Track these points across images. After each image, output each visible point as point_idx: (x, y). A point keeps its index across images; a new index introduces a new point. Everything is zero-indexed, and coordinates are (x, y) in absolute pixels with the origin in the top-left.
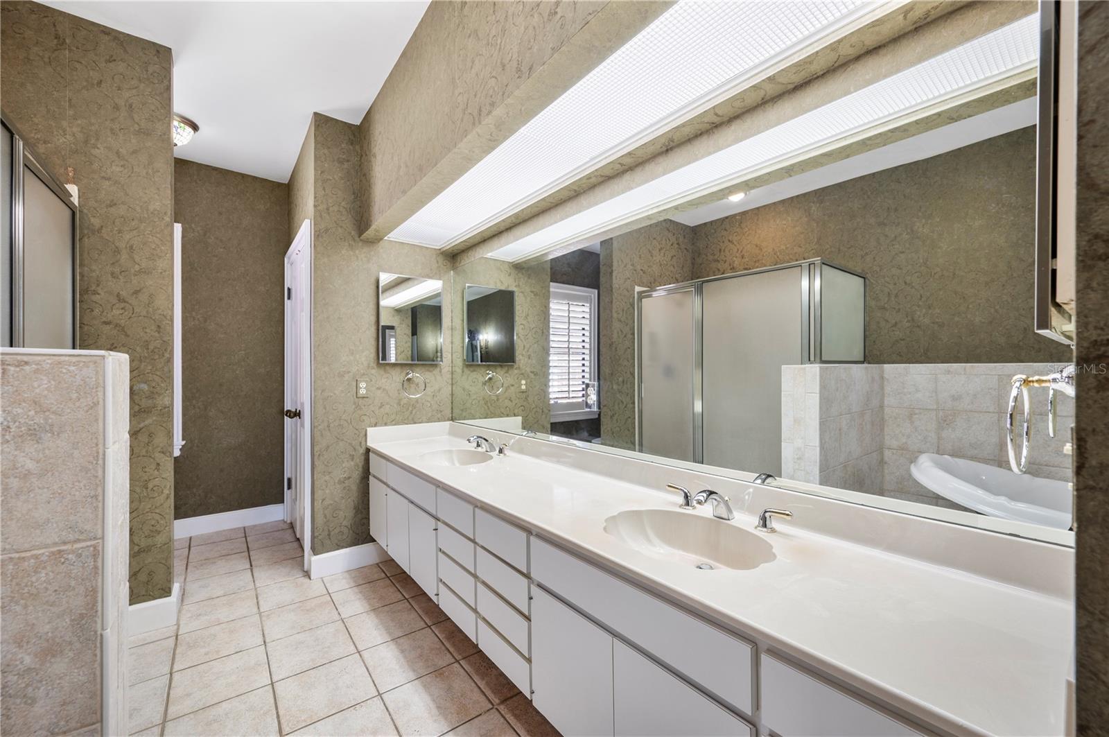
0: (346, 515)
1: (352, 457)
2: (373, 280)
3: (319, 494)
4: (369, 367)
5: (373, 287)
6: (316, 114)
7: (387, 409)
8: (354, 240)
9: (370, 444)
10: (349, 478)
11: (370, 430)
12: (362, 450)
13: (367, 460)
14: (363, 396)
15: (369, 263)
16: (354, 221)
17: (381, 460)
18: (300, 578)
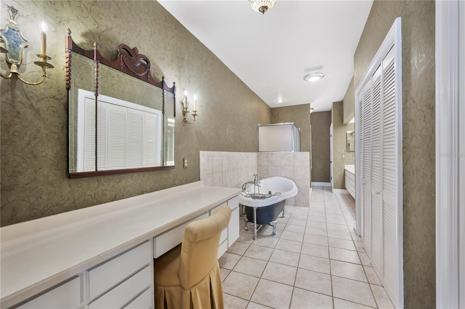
0: (340, 182)
1: (341, 171)
2: (346, 133)
4: (345, 152)
5: (346, 134)
6: (333, 102)
7: (349, 161)
8: (341, 125)
9: (345, 168)
10: (341, 175)
11: (345, 166)
12: (343, 169)
13: (345, 171)
14: (344, 158)
15: (345, 129)
16: (341, 122)
17: (348, 172)
18: (331, 193)
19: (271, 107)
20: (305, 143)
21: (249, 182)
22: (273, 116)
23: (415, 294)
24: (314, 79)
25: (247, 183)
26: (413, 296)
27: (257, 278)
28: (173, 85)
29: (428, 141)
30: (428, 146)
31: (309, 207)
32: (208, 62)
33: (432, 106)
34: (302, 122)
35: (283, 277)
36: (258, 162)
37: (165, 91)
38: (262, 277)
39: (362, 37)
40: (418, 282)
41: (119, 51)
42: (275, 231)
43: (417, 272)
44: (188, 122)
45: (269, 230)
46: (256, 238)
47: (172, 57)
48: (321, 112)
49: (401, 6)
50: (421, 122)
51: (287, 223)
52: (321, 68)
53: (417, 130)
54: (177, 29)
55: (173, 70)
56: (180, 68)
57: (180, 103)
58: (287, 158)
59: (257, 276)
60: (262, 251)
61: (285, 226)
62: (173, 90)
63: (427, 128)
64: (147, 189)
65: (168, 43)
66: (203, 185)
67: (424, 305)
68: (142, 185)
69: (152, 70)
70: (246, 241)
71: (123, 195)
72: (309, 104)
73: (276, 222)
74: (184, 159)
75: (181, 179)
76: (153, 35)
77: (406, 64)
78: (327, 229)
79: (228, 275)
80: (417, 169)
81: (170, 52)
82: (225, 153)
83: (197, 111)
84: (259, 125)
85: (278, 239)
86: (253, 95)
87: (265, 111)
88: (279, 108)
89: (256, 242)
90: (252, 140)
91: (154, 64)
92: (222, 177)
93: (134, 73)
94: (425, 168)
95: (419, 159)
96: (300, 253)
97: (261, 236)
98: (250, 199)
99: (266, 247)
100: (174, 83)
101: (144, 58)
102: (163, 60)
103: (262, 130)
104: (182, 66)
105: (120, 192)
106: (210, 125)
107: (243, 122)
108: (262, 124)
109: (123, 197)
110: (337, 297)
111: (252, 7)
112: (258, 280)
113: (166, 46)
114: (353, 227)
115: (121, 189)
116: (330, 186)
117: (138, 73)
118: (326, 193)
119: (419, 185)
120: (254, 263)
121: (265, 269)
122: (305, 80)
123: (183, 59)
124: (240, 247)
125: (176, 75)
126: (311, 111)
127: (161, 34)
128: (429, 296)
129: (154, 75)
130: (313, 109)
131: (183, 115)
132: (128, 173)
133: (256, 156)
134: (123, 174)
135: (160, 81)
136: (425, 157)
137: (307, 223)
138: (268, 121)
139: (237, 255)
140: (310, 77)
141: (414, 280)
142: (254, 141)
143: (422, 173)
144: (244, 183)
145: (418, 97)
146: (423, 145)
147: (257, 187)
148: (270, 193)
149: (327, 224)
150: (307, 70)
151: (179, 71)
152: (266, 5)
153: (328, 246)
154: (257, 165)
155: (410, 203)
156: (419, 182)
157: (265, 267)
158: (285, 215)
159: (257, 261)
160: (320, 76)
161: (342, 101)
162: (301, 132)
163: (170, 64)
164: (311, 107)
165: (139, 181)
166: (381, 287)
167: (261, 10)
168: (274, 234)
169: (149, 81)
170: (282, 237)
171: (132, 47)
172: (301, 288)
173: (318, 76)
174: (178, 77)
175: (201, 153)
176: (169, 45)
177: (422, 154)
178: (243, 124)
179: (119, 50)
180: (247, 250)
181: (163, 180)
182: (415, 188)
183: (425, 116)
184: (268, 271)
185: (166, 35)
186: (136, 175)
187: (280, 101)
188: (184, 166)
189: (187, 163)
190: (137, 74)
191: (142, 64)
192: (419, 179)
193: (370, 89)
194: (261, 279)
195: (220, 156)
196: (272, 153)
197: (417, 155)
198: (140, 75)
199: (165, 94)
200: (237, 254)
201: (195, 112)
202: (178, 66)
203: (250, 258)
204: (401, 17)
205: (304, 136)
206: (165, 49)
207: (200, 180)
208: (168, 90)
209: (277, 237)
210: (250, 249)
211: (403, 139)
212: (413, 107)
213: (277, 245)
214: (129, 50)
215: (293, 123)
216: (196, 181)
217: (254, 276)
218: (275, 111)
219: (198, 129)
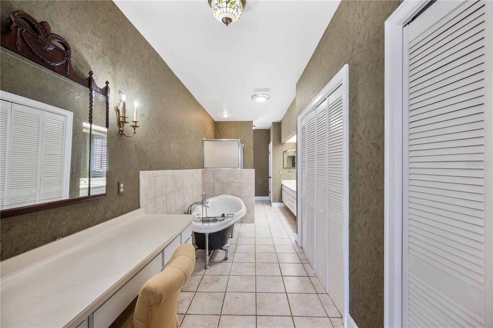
0: (278, 197)
1: (279, 186)
2: (283, 151)
3: (273, 192)
4: (282, 168)
6: (273, 122)
7: (285, 177)
8: (279, 144)
9: (282, 183)
10: (278, 190)
11: (282, 181)
12: (281, 184)
13: (282, 186)
14: (281, 174)
15: (282, 148)
16: (279, 141)
17: (284, 187)
18: (270, 206)
19: (215, 121)
20: (248, 159)
21: (196, 203)
22: (217, 130)
23: (360, 301)
24: (261, 100)
25: (192, 205)
26: (358, 302)
27: (216, 317)
28: (106, 85)
29: (374, 174)
30: (374, 178)
31: (254, 223)
32: (150, 62)
33: (378, 146)
34: (246, 139)
35: (243, 307)
36: (204, 179)
37: (94, 92)
38: (222, 314)
39: (305, 70)
40: (363, 291)
41: (13, 20)
42: (227, 255)
43: (363, 282)
44: (125, 135)
45: (220, 254)
46: (209, 267)
47: (103, 47)
48: (262, 130)
49: (348, 55)
50: (368, 157)
51: (237, 243)
52: (268, 90)
53: (363, 162)
54: (111, 11)
55: (105, 64)
56: (114, 63)
57: (115, 110)
58: (233, 176)
59: (217, 314)
60: (217, 281)
61: (235, 247)
62: (105, 91)
63: (373, 163)
64: (62, 232)
65: (98, 27)
66: (144, 214)
67: (369, 309)
68: (53, 227)
69: (72, 60)
70: (197, 272)
71: (17, 249)
72: (252, 122)
73: (228, 245)
74: (118, 182)
75: (115, 210)
76: (75, 10)
77: (353, 105)
78: (274, 245)
79: (182, 321)
80: (363, 195)
81: (101, 40)
82: (170, 172)
83: (138, 122)
84: (204, 139)
85: (231, 263)
86: (198, 106)
87: (210, 124)
88: (223, 122)
89: (208, 271)
90: (197, 156)
91: (75, 51)
92: (167, 200)
93: (42, 60)
94: (371, 195)
95: (365, 187)
96: (256, 276)
97: (213, 263)
98: (200, 224)
99: (221, 275)
100: (107, 83)
101: (61, 40)
102: (90, 49)
103: (208, 145)
104: (118, 61)
105: (12, 244)
106: (153, 138)
107: (189, 135)
108: (207, 138)
109: (17, 252)
110: (295, 315)
111: (214, 15)
112: (219, 318)
113: (94, 29)
114: (295, 239)
115: (13, 240)
116: (268, 199)
117: (50, 61)
118: (267, 207)
119: (365, 208)
120: (210, 297)
121: (224, 303)
122: (253, 99)
123: (118, 52)
124: (191, 281)
125: (108, 72)
126: (254, 128)
127: (87, 12)
128: (374, 302)
129: (76, 67)
130: (255, 126)
131: (118, 125)
132: (27, 213)
133: (201, 172)
134: (19, 216)
135: (85, 77)
136: (371, 187)
137: (256, 241)
138: (213, 136)
139: (189, 293)
140: (258, 97)
141: (360, 288)
142: (199, 157)
143: (368, 200)
144: (190, 205)
145: (364, 135)
146: (369, 176)
147: (204, 208)
148: (223, 215)
149: (273, 239)
150: (256, 90)
151: (113, 68)
152: (231, 18)
153: (278, 262)
154: (202, 183)
155: (356, 223)
156: (365, 206)
157: (224, 301)
158: (233, 235)
159: (214, 295)
160: (266, 97)
161: (280, 122)
162: (245, 149)
163: (100, 56)
164: (254, 125)
165: (49, 222)
166: (326, 295)
167: (224, 20)
168: (226, 259)
169: (68, 75)
170: (234, 261)
171: (39, 18)
172: (263, 315)
173: (265, 97)
174: (112, 75)
175: (142, 173)
176: (99, 30)
177: (369, 183)
178: (188, 137)
179: (14, 18)
180: (199, 284)
181: (89, 215)
182: (361, 211)
183: (371, 152)
184: (227, 305)
185: (95, 16)
186: (43, 212)
187: (225, 116)
188: (119, 191)
189: (123, 188)
190: (48, 63)
191: (57, 48)
192: (365, 204)
193: (314, 118)
194: (221, 316)
195: (164, 176)
196: (219, 170)
197: (363, 184)
198: (53, 64)
199: (94, 95)
200: (189, 291)
201: (136, 122)
202: (112, 60)
203: (204, 293)
204: (348, 64)
205: (247, 152)
206: (94, 35)
207: (139, 208)
208: (99, 91)
209: (229, 261)
210: (203, 281)
211: (349, 168)
212: (359, 143)
213: (231, 271)
214: (34, 23)
215: (239, 140)
216: (135, 210)
217: (213, 315)
218: (219, 125)
219: (138, 143)
